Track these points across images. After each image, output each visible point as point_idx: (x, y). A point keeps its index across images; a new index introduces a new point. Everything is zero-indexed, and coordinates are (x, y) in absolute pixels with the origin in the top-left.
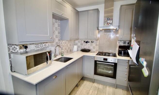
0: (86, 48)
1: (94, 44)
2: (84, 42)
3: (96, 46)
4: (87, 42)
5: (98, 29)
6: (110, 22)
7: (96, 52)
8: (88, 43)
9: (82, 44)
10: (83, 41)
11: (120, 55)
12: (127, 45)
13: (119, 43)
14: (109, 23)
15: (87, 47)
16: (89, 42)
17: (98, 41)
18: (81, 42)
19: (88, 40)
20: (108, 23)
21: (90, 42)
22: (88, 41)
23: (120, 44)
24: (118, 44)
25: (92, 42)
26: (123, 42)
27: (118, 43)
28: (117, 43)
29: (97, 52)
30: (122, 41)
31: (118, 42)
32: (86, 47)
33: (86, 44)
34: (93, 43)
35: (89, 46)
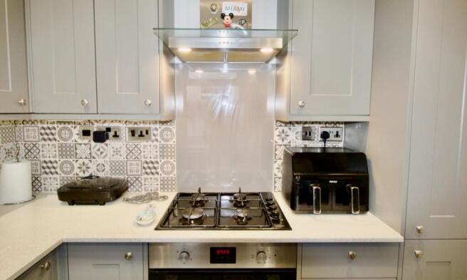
0: (101, 175)
1: (148, 149)
2: (86, 133)
3: (162, 156)
4: (100, 137)
5: (169, 53)
6: (238, 9)
7: (164, 198)
8: (111, 143)
9: (67, 151)
10: (77, 131)
11: (298, 206)
12: (321, 145)
13: (284, 135)
14: (232, 16)
15: (107, 168)
16: (116, 136)
17: (173, 127)
18: (65, 134)
19: (106, 125)
20: (223, 16)
21: (125, 133)
22: (109, 130)
23: (286, 142)
24: (280, 142)
25: (133, 133)
26: (299, 128)
27: (276, 138)
28: (272, 138)
29: (172, 196)
30: (297, 123)
31: (276, 133)
32: (101, 167)
33: (99, 145)
34: (142, 143)
35: (117, 158)
